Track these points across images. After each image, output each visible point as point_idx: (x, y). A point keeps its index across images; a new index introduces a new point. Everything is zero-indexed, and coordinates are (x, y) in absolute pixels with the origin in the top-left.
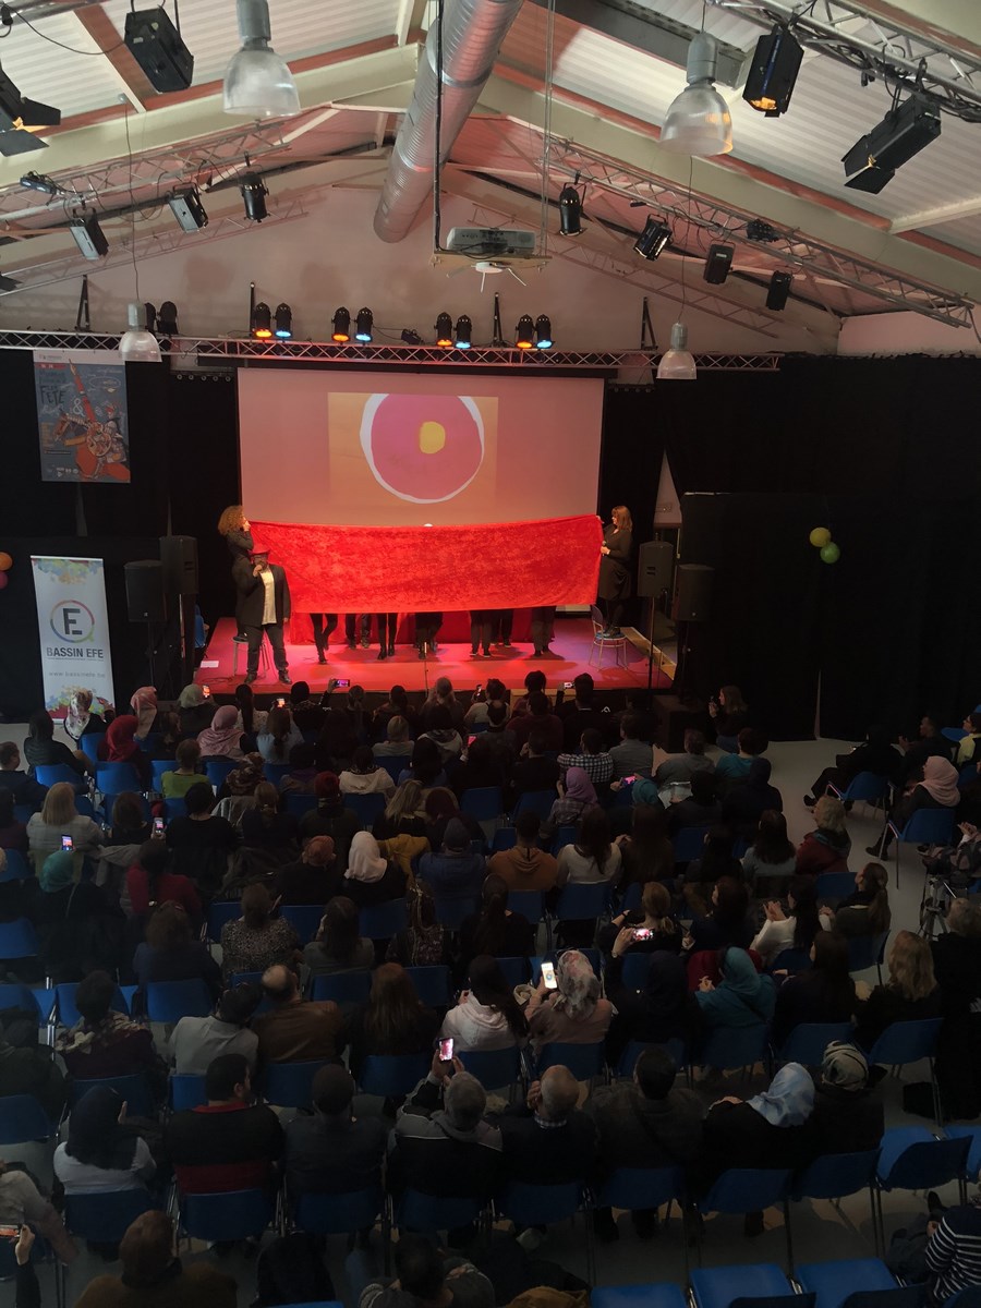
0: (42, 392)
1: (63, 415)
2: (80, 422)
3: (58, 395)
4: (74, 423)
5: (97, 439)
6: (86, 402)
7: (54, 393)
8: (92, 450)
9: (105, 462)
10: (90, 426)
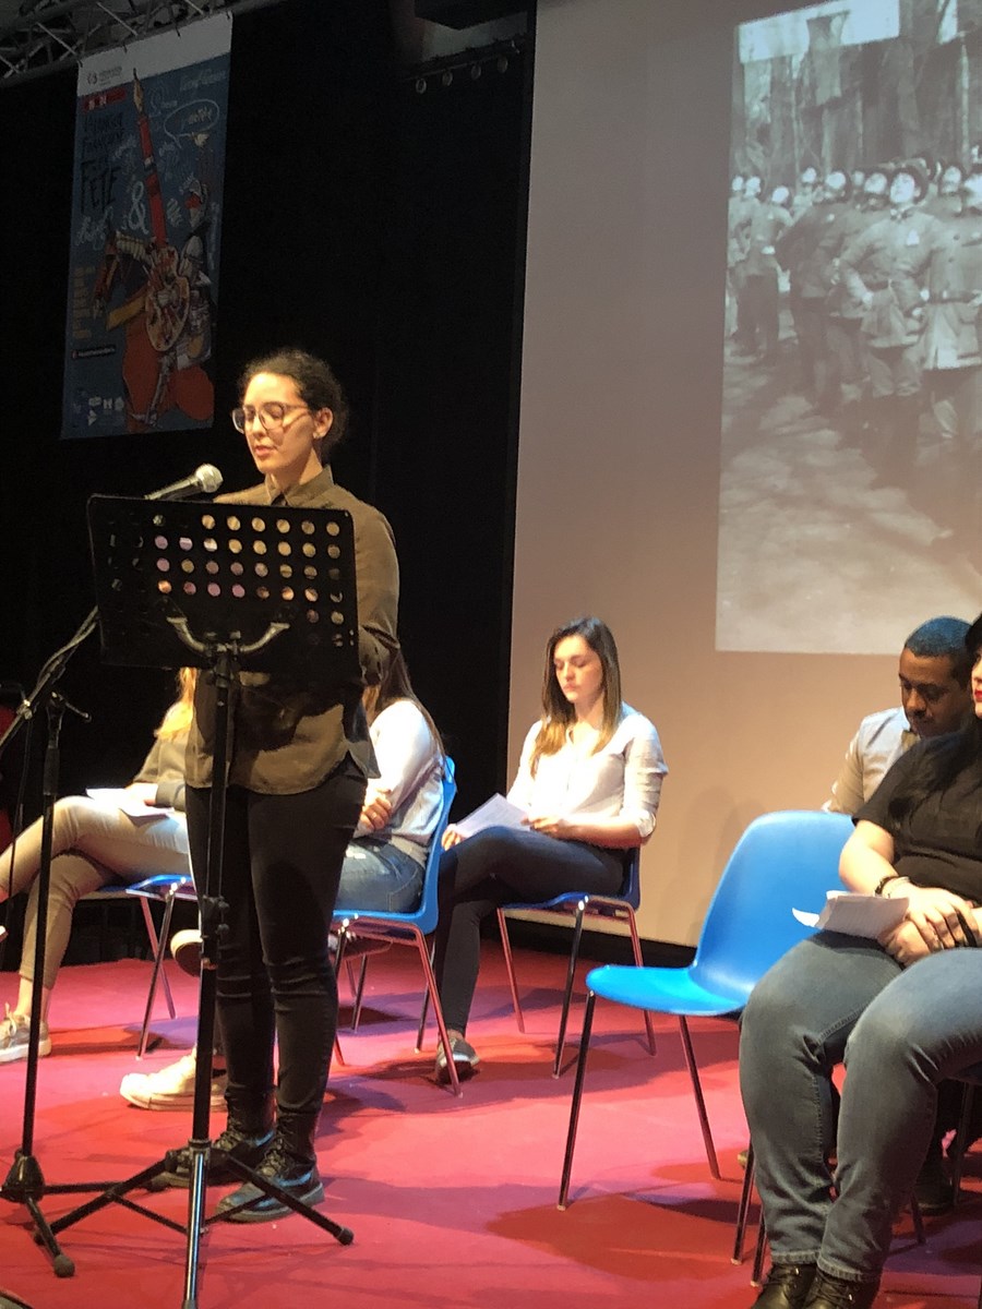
0: (84, 179)
1: (111, 237)
2: (137, 250)
3: (107, 178)
4: (127, 257)
5: (163, 300)
6: (154, 190)
7: (103, 176)
8: (153, 333)
9: (172, 368)
10: (154, 260)
